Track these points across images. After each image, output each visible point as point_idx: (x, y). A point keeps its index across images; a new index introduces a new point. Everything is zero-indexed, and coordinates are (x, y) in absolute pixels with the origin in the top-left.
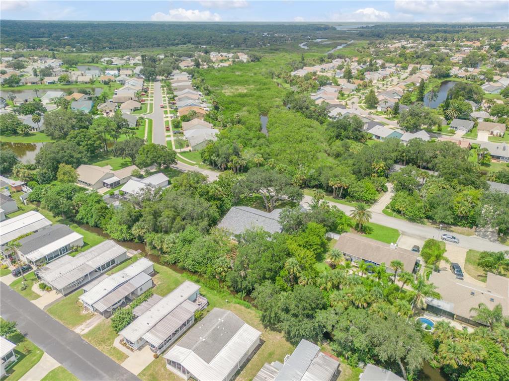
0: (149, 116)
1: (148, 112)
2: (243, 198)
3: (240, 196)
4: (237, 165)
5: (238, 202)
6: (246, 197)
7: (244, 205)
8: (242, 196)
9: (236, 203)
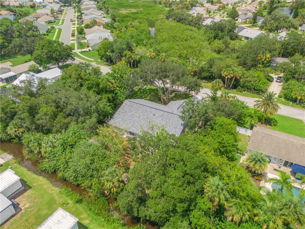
0: (60, 27)
1: (60, 24)
2: (137, 90)
3: (134, 88)
4: (131, 59)
5: (132, 95)
6: (140, 89)
7: (138, 98)
8: (136, 89)
9: (129, 95)
